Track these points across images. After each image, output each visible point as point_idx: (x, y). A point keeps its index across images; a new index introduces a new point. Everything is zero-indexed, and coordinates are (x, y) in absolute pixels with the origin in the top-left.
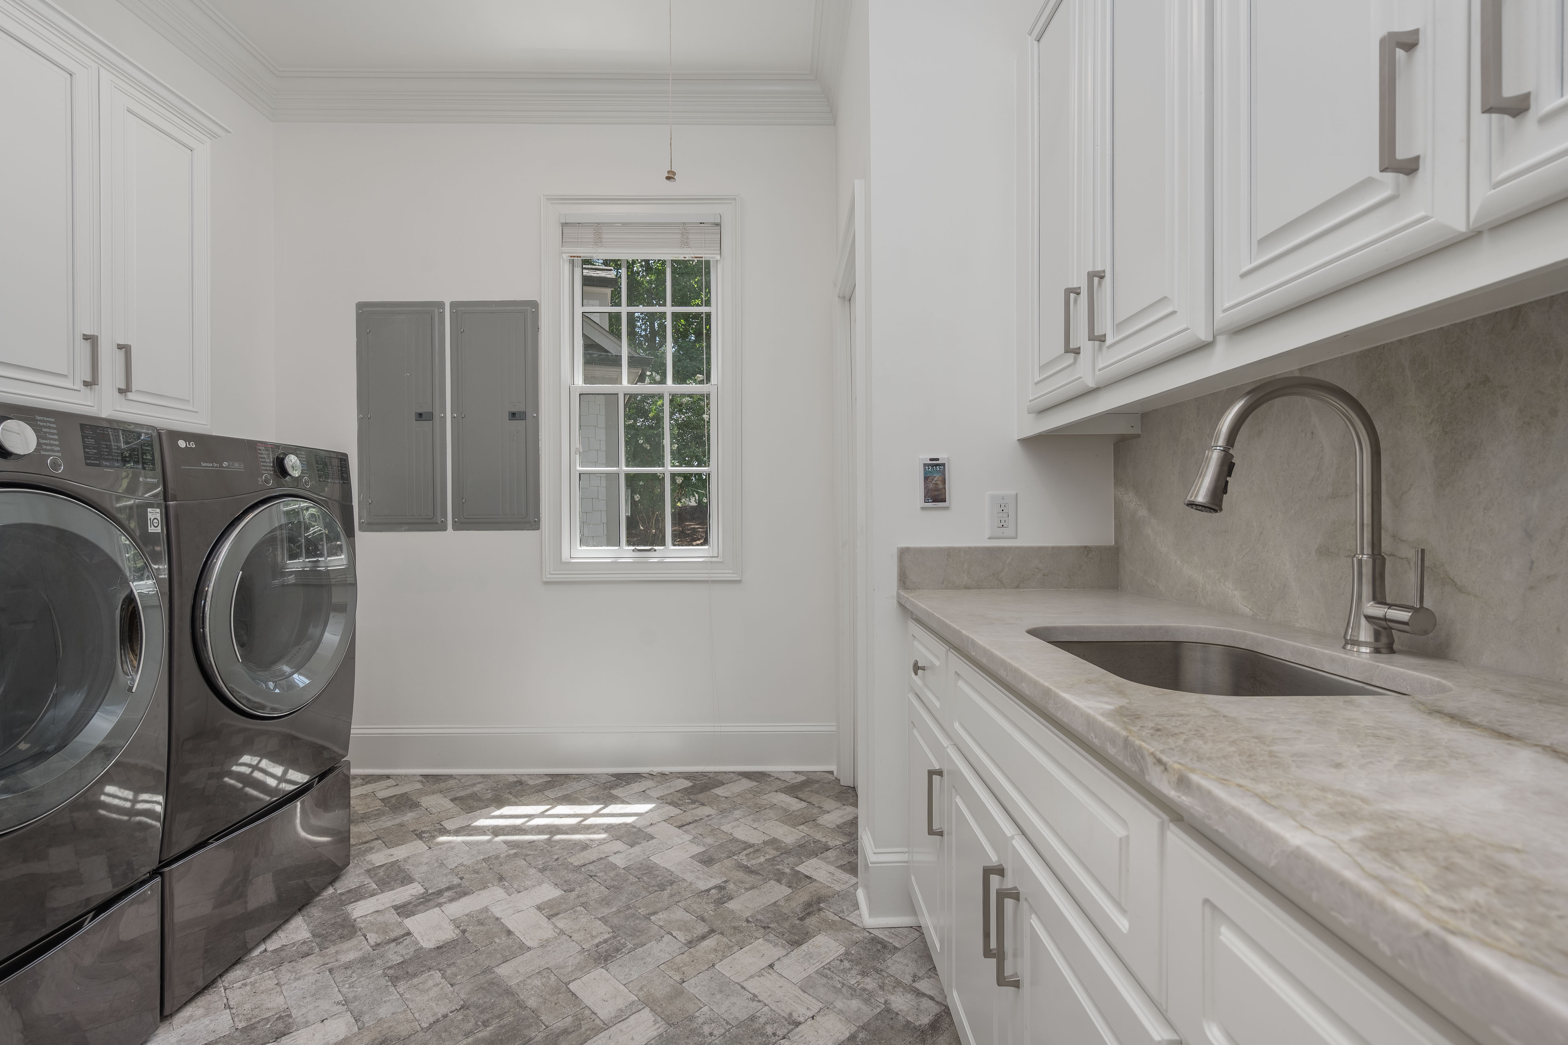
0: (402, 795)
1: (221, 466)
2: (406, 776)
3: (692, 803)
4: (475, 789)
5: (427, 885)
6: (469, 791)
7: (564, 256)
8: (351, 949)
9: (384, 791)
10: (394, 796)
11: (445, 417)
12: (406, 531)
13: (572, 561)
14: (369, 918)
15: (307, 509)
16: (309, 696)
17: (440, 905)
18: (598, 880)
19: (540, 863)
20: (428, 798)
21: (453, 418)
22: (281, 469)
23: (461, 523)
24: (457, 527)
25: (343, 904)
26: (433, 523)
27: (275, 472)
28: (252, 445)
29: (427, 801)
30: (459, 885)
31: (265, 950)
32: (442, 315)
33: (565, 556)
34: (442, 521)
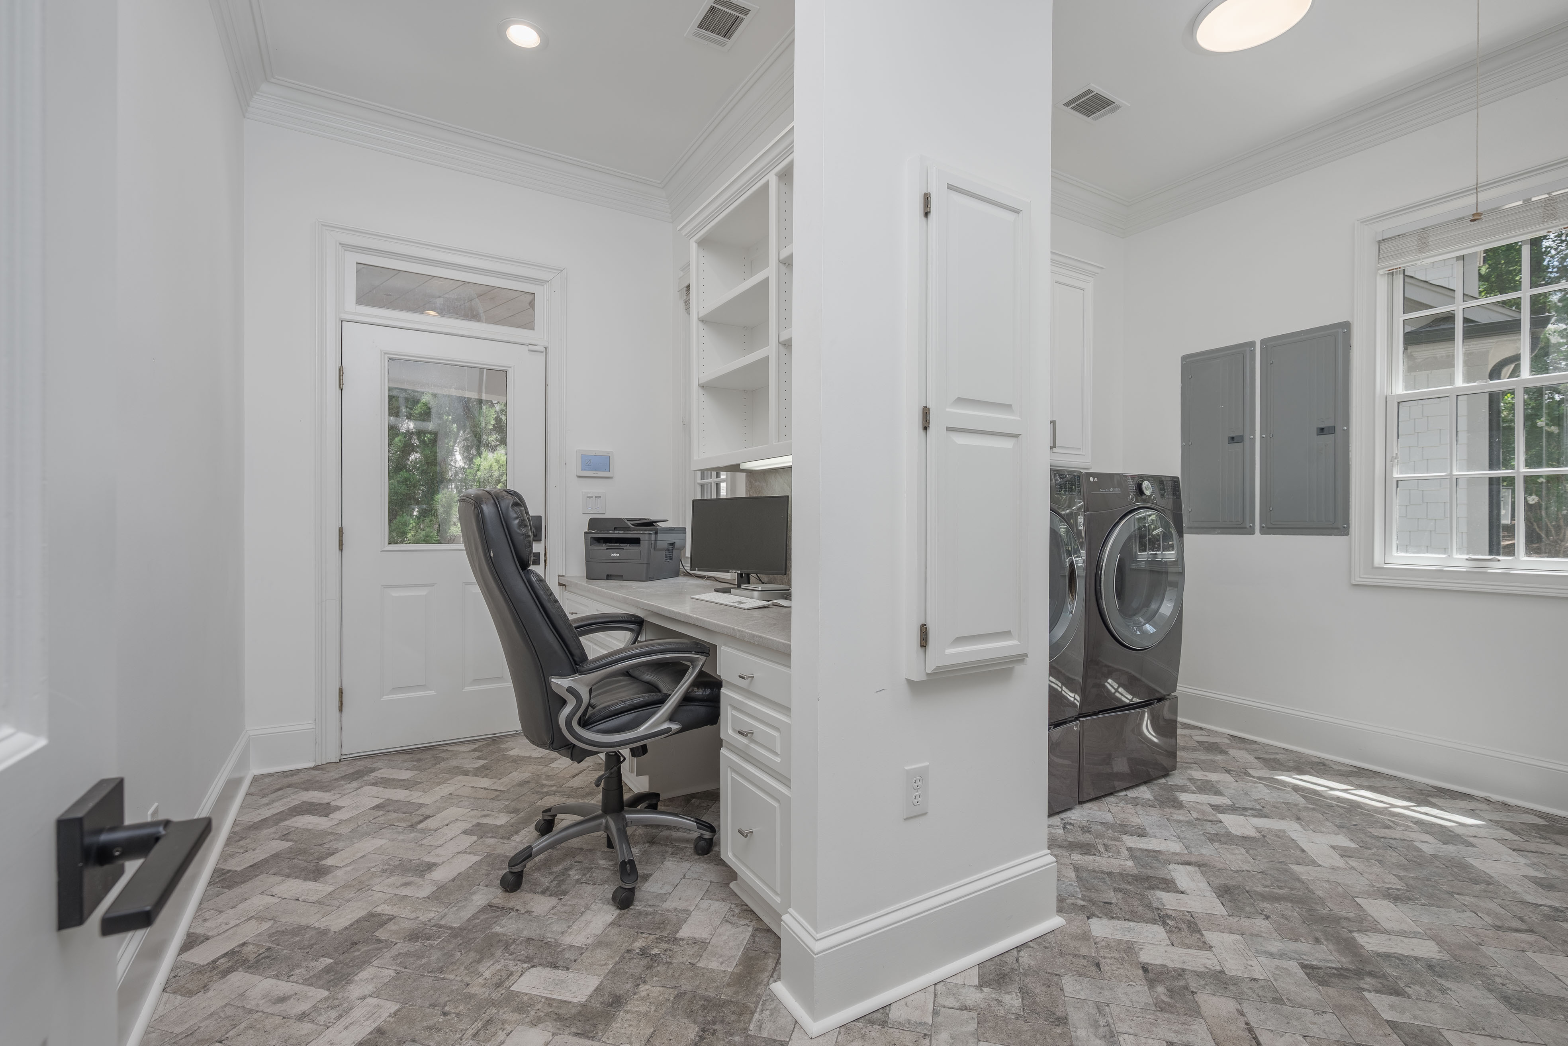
0: (1213, 743)
1: (1110, 491)
2: (1216, 732)
3: (1540, 838)
4: (1278, 757)
5: (1234, 801)
6: (1272, 756)
7: (1381, 272)
8: (1180, 814)
9: (1198, 736)
10: (1207, 742)
11: (1254, 439)
12: (1218, 534)
13: (1385, 566)
14: (1191, 803)
15: (1150, 515)
16: (1155, 641)
17: (1245, 816)
18: (1397, 851)
19: (1338, 821)
20: (1235, 751)
21: (1262, 438)
22: (1140, 491)
23: (1268, 528)
24: (1265, 530)
25: (1172, 790)
26: (1242, 527)
27: (1137, 493)
28: (1123, 477)
29: (1233, 752)
30: (1261, 810)
31: (1127, 795)
32: (1253, 353)
33: (1378, 560)
34: (1251, 527)
